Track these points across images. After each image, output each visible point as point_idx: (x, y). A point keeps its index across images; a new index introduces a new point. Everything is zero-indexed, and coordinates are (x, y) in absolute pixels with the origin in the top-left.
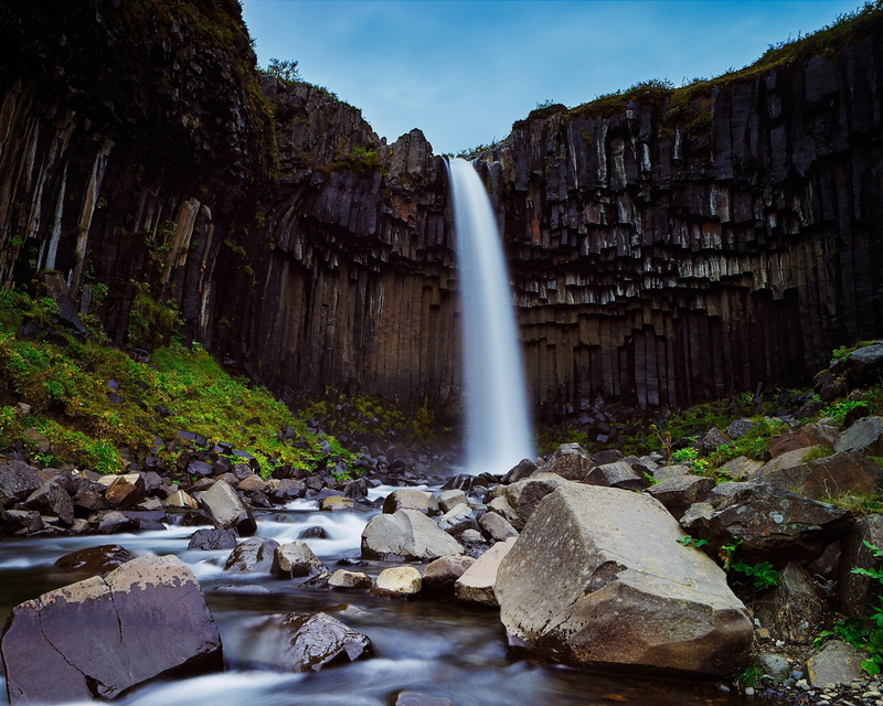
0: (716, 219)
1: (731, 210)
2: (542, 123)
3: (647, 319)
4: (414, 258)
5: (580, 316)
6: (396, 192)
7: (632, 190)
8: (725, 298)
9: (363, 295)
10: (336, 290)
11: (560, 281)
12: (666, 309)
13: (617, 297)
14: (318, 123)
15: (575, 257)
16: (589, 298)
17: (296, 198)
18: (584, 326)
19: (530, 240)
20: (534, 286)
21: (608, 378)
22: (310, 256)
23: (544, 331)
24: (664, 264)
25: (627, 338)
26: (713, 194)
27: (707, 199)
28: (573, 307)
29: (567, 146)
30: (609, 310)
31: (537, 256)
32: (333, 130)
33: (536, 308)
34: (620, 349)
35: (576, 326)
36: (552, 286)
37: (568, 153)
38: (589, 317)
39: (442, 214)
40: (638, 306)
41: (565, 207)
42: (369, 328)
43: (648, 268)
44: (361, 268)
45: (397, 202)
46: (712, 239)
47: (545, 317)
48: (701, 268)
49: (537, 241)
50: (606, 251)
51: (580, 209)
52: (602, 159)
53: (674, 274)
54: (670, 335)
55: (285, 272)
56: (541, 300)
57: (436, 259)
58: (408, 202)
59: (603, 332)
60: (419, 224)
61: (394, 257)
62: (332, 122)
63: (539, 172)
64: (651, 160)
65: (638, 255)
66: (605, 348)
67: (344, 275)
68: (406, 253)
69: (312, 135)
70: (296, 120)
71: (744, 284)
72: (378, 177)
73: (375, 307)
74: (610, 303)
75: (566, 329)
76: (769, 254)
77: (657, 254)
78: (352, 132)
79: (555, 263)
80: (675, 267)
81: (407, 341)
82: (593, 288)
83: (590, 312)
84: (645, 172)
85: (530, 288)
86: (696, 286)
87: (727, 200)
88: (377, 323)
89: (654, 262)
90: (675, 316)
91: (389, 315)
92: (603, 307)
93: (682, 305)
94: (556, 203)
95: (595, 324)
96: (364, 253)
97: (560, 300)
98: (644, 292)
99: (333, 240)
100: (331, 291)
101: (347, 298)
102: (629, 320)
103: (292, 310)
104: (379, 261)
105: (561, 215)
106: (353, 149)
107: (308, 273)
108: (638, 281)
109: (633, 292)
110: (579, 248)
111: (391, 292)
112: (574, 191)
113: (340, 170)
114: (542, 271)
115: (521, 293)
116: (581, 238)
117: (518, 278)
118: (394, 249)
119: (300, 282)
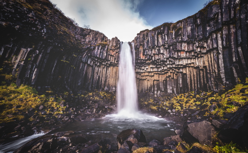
0: (184, 51)
1: (188, 48)
2: (143, 33)
3: (169, 74)
4: (115, 63)
5: (154, 74)
6: (110, 50)
7: (164, 45)
8: (187, 68)
9: (105, 70)
10: (100, 70)
11: (149, 66)
12: (173, 72)
14: (93, 37)
15: (151, 61)
16: (155, 70)
17: (87, 51)
19: (140, 58)
21: (161, 87)
22: (92, 63)
23: (146, 77)
24: (172, 62)
25: (165, 78)
26: (183, 44)
27: (181, 46)
28: (152, 72)
29: (148, 37)
31: (142, 61)
32: (97, 38)
33: (144, 72)
34: (164, 81)
35: (154, 76)
36: (147, 67)
37: (148, 39)
38: (156, 74)
40: (167, 71)
41: (148, 50)
42: (107, 77)
43: (168, 63)
44: (105, 65)
46: (183, 55)
47: (147, 74)
48: (181, 62)
49: (142, 58)
50: (158, 59)
51: (151, 51)
52: (156, 39)
53: (174, 63)
54: (175, 78)
55: (86, 66)
56: (145, 70)
58: (113, 51)
59: (160, 77)
60: (116, 56)
61: (111, 63)
62: (97, 36)
63: (142, 43)
64: (168, 38)
65: (165, 60)
66: (160, 81)
67: (102, 67)
68: (113, 62)
69: (91, 39)
70: (88, 36)
71: (192, 65)
72: (107, 46)
73: (108, 73)
74: (160, 71)
75: (152, 76)
76: (198, 58)
77: (170, 59)
78: (101, 38)
79: (147, 62)
81: (115, 80)
82: (156, 67)
83: (156, 73)
84: (166, 41)
85: (142, 68)
86: (180, 66)
87: (187, 46)
88: (109, 76)
89: (169, 61)
90: (176, 73)
91: (111, 74)
92: (159, 72)
93: (177, 70)
94: (146, 50)
95: (157, 75)
96: (105, 62)
97: (149, 70)
98: (168, 68)
99: (97, 60)
100: (98, 70)
101: (102, 71)
102: (166, 75)
103: (89, 74)
104: (108, 64)
105: (147, 52)
106: (101, 41)
107: (92, 66)
108: (166, 66)
109: (165, 68)
110: (152, 59)
111: (112, 70)
112: (150, 47)
113: (98, 46)
114: (144, 64)
115: (141, 69)
116: (152, 56)
117: (139, 66)
118: (111, 61)
119: (91, 68)
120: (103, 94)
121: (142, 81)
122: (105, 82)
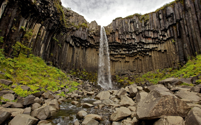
0: (150, 37)
1: (153, 35)
2: (118, 20)
3: (138, 56)
4: (94, 44)
5: (125, 56)
7: (135, 32)
8: (152, 52)
9: (84, 51)
10: (79, 50)
11: (122, 49)
12: (141, 54)
13: (132, 52)
14: (75, 18)
16: (127, 52)
18: (126, 58)
19: (116, 41)
20: (117, 50)
21: (131, 67)
22: (73, 43)
23: (119, 59)
24: (141, 46)
25: (134, 60)
26: (150, 32)
27: (149, 34)
28: (124, 54)
29: (123, 24)
30: (131, 55)
31: (118, 44)
32: (78, 20)
33: (118, 54)
34: (133, 62)
36: (120, 50)
37: (123, 25)
38: (127, 56)
40: (136, 54)
41: (123, 35)
44: (84, 46)
46: (150, 41)
47: (119, 56)
48: (148, 46)
50: (130, 43)
51: (125, 35)
52: (129, 26)
53: (143, 47)
54: (142, 59)
55: (68, 46)
59: (130, 59)
60: (95, 38)
62: (78, 18)
63: (118, 29)
64: (138, 26)
65: (136, 44)
66: (130, 62)
67: (80, 48)
69: (74, 20)
70: (71, 17)
71: (156, 49)
72: (87, 29)
73: (87, 54)
74: (131, 53)
75: (123, 58)
76: (161, 43)
78: (82, 20)
82: (128, 50)
84: (137, 29)
86: (147, 50)
87: (153, 34)
88: (87, 57)
89: (139, 45)
90: (143, 56)
91: (89, 55)
93: (144, 53)
94: (121, 34)
95: (128, 57)
96: (84, 43)
97: (122, 52)
98: (137, 51)
99: (78, 40)
101: (81, 52)
102: (134, 57)
103: (70, 54)
105: (122, 37)
106: (82, 24)
108: (136, 49)
109: (135, 51)
111: (90, 51)
112: (124, 32)
114: (118, 47)
115: (115, 51)
116: (126, 41)
117: (114, 49)
118: (90, 43)
119: (72, 49)
121: (115, 62)
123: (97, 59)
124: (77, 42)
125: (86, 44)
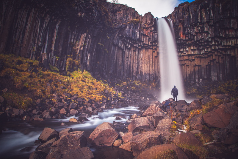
0: (233, 29)
1: (237, 25)
2: (182, 7)
3: (214, 57)
4: (150, 44)
5: (195, 57)
6: (144, 28)
7: (208, 22)
9: (137, 54)
10: (130, 54)
11: (189, 48)
12: (219, 54)
13: (205, 52)
14: (124, 13)
15: (193, 41)
16: (197, 52)
17: (118, 31)
18: (196, 60)
19: (180, 38)
20: (182, 50)
21: (203, 73)
22: (123, 45)
23: (186, 61)
24: (218, 42)
25: (208, 63)
26: (232, 21)
27: (230, 23)
28: (193, 55)
29: (189, 12)
30: (203, 55)
31: (182, 41)
32: (128, 14)
33: (183, 56)
34: (206, 66)
35: (194, 60)
36: (187, 49)
37: (189, 14)
38: (197, 57)
39: (156, 33)
40: (211, 54)
41: (189, 28)
42: (139, 63)
43: (213, 43)
44: (136, 48)
45: (144, 30)
46: (232, 34)
47: (186, 58)
48: (229, 42)
49: (182, 38)
50: (201, 39)
51: (193, 29)
52: (199, 15)
53: (221, 44)
54: (220, 62)
55: (116, 50)
56: (184, 53)
57: (156, 44)
58: (147, 30)
59: (202, 61)
60: (150, 35)
61: (144, 44)
62: (127, 12)
63: (182, 20)
64: (213, 14)
65: (210, 40)
66: (202, 66)
67: (132, 50)
68: (147, 43)
69: (122, 16)
70: (118, 13)
72: (139, 24)
73: (140, 57)
74: (203, 53)
75: (192, 61)
77: (216, 39)
78: (132, 14)
79: (187, 43)
80: (221, 43)
81: (148, 66)
82: (198, 49)
83: (198, 56)
84: (211, 17)
85: (181, 50)
86: (227, 47)
87: (236, 23)
88: (141, 61)
89: (215, 41)
90: (222, 56)
91: (144, 59)
92: (201, 54)
93: (224, 53)
94: (187, 27)
95: (199, 59)
96: (136, 44)
97: (189, 53)
98: (212, 50)
99: (128, 41)
100: (129, 54)
101: (133, 55)
102: (209, 58)
103: (119, 59)
104: (141, 46)
105: (188, 31)
106: (133, 18)
107: (122, 50)
108: (211, 47)
109: (210, 50)
110: (194, 39)
111: (144, 53)
112: (191, 24)
113: (129, 24)
114: (184, 46)
116: (194, 36)
118: (144, 42)
119: (121, 52)
120: (138, 83)
122: (137, 68)
123: (154, 64)
124: (127, 42)
125: (138, 45)
